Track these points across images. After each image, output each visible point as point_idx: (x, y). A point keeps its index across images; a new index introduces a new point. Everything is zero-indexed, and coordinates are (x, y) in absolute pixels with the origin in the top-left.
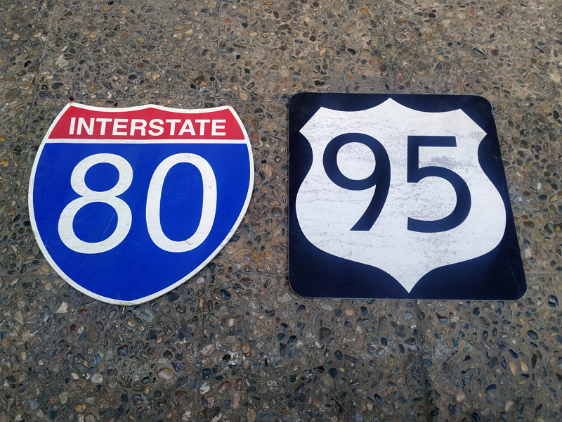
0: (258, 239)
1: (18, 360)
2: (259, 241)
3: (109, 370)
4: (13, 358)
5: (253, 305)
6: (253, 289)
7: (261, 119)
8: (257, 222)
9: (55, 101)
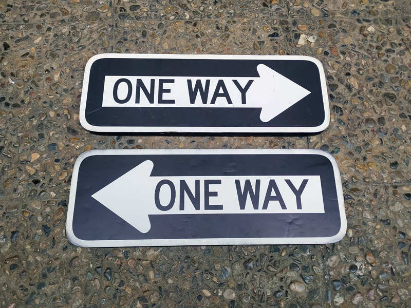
0: (358, 149)
1: (146, 280)
2: (360, 152)
3: (239, 285)
4: (141, 278)
5: (368, 215)
6: (364, 199)
7: (337, 34)
8: (354, 133)
9: (135, 23)
